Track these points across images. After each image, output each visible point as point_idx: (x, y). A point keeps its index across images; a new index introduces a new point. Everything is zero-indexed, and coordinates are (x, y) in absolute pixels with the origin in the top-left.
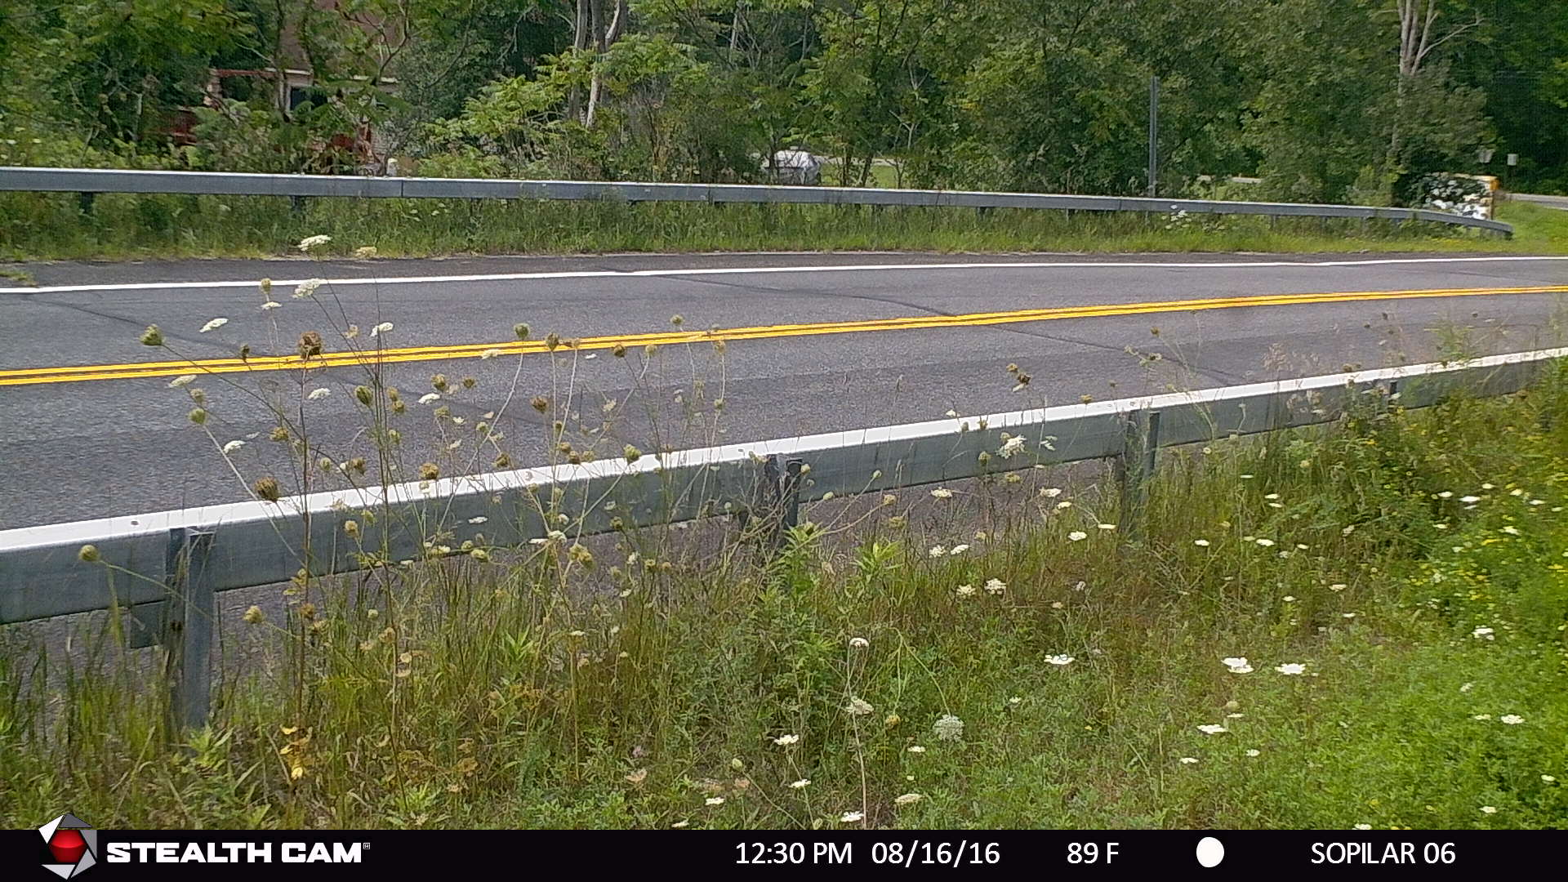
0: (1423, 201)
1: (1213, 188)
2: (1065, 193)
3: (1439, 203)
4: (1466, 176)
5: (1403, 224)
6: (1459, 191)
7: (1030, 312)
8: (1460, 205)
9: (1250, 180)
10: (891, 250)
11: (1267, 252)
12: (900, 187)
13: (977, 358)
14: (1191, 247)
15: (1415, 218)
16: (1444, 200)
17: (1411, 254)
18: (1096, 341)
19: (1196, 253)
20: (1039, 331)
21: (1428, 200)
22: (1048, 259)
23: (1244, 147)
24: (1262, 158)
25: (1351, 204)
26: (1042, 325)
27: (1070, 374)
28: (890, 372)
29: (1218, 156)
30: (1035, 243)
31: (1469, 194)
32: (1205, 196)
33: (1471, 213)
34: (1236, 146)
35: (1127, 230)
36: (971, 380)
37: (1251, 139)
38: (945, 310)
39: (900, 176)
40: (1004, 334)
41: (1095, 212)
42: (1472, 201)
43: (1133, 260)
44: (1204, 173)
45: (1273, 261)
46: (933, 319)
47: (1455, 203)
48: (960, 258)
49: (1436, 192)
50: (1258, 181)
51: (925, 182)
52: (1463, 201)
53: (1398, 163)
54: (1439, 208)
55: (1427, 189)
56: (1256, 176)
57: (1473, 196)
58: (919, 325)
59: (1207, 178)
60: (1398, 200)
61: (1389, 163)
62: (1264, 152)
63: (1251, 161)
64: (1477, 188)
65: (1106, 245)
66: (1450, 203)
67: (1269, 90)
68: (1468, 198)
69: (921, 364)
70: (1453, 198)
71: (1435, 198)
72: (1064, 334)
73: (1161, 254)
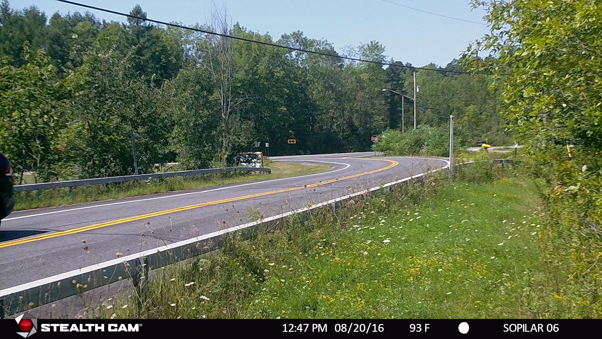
0: (238, 163)
1: (160, 169)
2: (103, 177)
3: (243, 164)
4: (252, 153)
5: (232, 173)
6: (250, 158)
7: (94, 225)
8: (251, 164)
9: (173, 164)
10: (35, 208)
11: (182, 190)
12: (36, 183)
13: (75, 246)
14: (154, 192)
15: (235, 170)
16: (245, 162)
17: (236, 184)
18: (120, 233)
19: (157, 193)
20: (98, 232)
21: (240, 163)
22: (99, 204)
23: (170, 151)
24: (177, 154)
25: (212, 168)
26: (99, 230)
27: (112, 247)
28: (39, 257)
29: (160, 156)
30: (93, 198)
31: (253, 159)
32: (158, 171)
33: (255, 166)
34: (167, 151)
35: (128, 188)
36: (73, 256)
37: (172, 148)
38: (59, 229)
39: (36, 178)
40: (84, 236)
41: (116, 183)
42: (254, 162)
43: (132, 199)
44: (156, 163)
45: (186, 193)
46: (55, 234)
47: (249, 163)
48: (65, 207)
49: (242, 160)
50: (177, 163)
51: (47, 179)
52: (252, 162)
53: (227, 150)
54: (244, 165)
55: (238, 160)
56: (176, 162)
57: (255, 160)
58: (48, 237)
59: (157, 165)
60: (229, 164)
61: (224, 151)
62: (177, 152)
63: (172, 157)
64: (256, 156)
65: (122, 195)
66: (247, 163)
67: (176, 129)
68: (253, 161)
69: (52, 252)
70: (249, 162)
71: (241, 162)
72: (108, 232)
73: (142, 196)
